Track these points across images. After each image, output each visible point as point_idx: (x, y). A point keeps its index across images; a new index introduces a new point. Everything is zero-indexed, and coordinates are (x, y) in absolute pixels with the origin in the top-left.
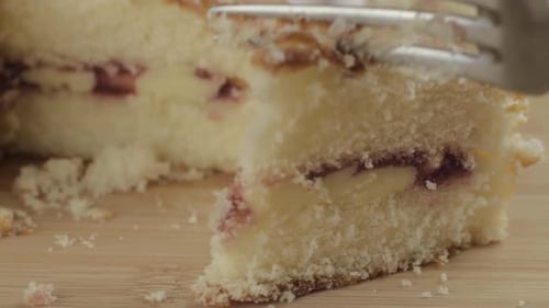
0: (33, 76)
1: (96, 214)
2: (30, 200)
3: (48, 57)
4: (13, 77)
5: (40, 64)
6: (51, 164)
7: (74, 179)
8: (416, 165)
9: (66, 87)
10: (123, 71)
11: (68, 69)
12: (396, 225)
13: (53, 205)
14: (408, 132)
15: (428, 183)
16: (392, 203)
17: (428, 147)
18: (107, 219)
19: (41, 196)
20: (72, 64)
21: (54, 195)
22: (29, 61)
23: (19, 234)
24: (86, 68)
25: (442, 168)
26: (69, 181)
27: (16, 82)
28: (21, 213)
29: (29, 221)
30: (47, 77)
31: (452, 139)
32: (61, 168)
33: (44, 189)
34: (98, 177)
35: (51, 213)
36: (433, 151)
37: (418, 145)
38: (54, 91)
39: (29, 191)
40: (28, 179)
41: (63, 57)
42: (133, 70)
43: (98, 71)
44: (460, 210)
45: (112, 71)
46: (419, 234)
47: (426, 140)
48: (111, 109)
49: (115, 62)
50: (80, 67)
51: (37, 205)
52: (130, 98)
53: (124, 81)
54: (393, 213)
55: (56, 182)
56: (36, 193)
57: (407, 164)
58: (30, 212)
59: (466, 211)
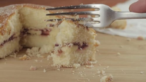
0: (29, 32)
1: (42, 57)
2: (29, 54)
3: (32, 28)
4: (26, 32)
5: (31, 29)
6: (33, 48)
7: (37, 51)
8: (78, 45)
9: (36, 34)
10: (47, 31)
11: (37, 30)
12: (76, 56)
13: (34, 55)
14: (76, 39)
15: (81, 49)
16: (75, 52)
17: (80, 42)
18: (44, 57)
19: (31, 54)
20: (37, 29)
21: (34, 54)
22: (29, 29)
23: (28, 60)
24: (40, 30)
25: (83, 46)
26: (36, 51)
27: (26, 33)
28: (28, 56)
29: (29, 58)
30: (32, 32)
31: (84, 40)
32: (35, 49)
33: (32, 53)
34: (42, 51)
35: (33, 56)
36: (81, 42)
37: (78, 41)
38: (33, 34)
39: (29, 53)
40: (29, 51)
41: (36, 28)
42: (49, 30)
43: (42, 31)
44: (87, 53)
45: (45, 30)
46: (80, 58)
47: (80, 40)
48: (44, 38)
49: (45, 29)
50: (39, 30)
51: (31, 55)
52: (48, 36)
53: (47, 32)
54: (75, 54)
55: (34, 52)
56: (30, 53)
57: (77, 45)
58: (30, 56)
59: (88, 54)
